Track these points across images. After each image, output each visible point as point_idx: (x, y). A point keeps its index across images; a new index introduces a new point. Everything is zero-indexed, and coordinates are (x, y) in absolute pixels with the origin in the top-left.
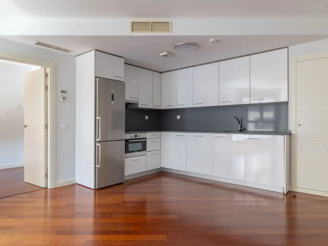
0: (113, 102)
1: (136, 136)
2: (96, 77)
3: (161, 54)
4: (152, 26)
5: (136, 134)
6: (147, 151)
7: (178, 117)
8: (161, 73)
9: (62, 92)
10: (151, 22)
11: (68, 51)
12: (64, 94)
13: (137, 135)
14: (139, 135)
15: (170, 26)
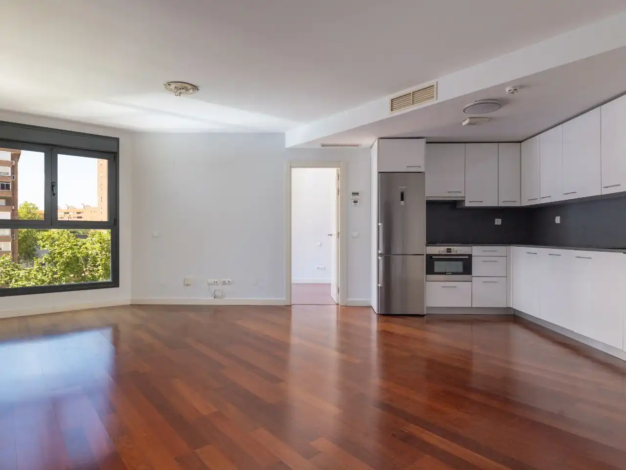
0: (403, 203)
1: (449, 251)
2: (379, 173)
3: (464, 124)
4: (413, 97)
5: (448, 247)
6: (473, 275)
7: (558, 220)
8: (520, 142)
9: (354, 194)
10: (411, 92)
11: (357, 146)
12: (356, 197)
13: (450, 249)
14: (456, 249)
15: (435, 91)
